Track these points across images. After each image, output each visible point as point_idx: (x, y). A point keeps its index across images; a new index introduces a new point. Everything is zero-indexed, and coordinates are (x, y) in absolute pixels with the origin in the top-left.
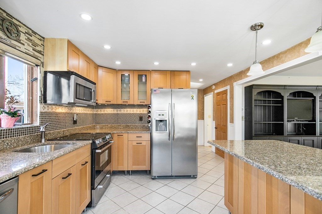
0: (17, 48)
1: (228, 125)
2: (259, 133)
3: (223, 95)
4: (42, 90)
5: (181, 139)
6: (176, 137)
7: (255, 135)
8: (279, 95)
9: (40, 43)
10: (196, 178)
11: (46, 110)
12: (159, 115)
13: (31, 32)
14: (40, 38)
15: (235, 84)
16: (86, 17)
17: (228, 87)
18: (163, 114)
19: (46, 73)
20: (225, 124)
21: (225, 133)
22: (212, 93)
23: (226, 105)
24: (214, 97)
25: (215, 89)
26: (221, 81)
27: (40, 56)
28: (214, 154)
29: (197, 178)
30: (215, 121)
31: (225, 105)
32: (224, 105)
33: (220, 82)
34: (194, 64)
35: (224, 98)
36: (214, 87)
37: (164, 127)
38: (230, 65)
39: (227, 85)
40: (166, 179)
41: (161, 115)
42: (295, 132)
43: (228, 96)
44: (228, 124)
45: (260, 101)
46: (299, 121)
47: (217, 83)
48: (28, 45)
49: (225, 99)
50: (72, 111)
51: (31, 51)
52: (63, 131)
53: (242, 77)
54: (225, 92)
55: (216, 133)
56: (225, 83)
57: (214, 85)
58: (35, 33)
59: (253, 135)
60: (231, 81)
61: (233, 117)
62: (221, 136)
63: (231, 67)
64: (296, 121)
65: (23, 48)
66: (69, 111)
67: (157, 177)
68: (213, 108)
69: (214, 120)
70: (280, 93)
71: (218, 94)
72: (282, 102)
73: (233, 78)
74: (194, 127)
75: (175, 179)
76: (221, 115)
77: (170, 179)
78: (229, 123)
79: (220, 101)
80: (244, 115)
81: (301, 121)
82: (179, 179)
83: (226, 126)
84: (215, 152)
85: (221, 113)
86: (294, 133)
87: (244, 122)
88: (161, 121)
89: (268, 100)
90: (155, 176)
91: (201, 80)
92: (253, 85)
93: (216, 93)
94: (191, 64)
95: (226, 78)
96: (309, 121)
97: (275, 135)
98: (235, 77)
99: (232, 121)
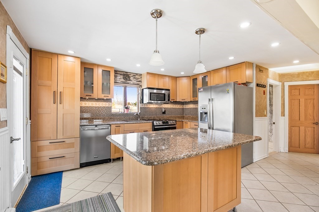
0: (129, 83)
4: (141, 97)
9: (139, 77)
11: (143, 106)
12: (202, 108)
13: (135, 74)
14: (139, 75)
16: (138, 65)
19: (143, 90)
27: (140, 83)
41: (204, 108)
48: (134, 80)
50: (161, 107)
51: (135, 82)
52: (154, 117)
58: (137, 74)
65: (132, 82)
66: (159, 107)
88: (205, 113)
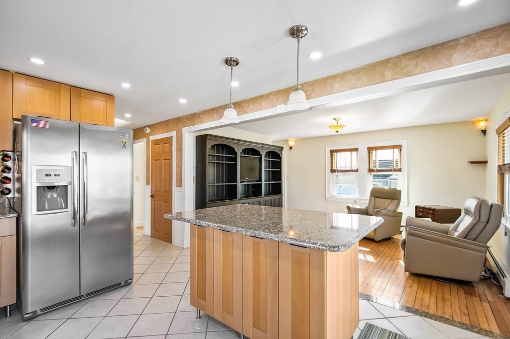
1: (173, 191)
2: (213, 198)
3: (165, 145)
5: (100, 221)
6: (89, 217)
7: (209, 201)
8: (231, 150)
10: (129, 284)
12: (47, 175)
15: (184, 130)
17: (173, 134)
18: (57, 173)
20: (168, 190)
21: (169, 203)
22: (145, 140)
23: (170, 160)
24: (148, 147)
25: (149, 135)
26: (161, 122)
28: (150, 238)
29: (132, 284)
30: (150, 186)
31: (168, 160)
32: (165, 161)
33: (160, 124)
34: (126, 85)
35: (167, 149)
36: (148, 130)
37: (60, 199)
38: (183, 101)
39: (171, 131)
40: (66, 308)
41: (53, 175)
42: (245, 194)
43: (173, 146)
44: (173, 189)
45: (213, 157)
46: (248, 181)
47: (155, 124)
49: (168, 151)
53: (195, 121)
54: (169, 140)
55: (153, 204)
56: (169, 126)
57: (149, 126)
59: (207, 201)
60: (179, 125)
61: (182, 178)
62: (162, 208)
63: (184, 104)
64: (247, 181)
67: (39, 312)
68: (147, 164)
69: (148, 184)
70: (234, 149)
71: (156, 142)
72: (235, 159)
73: (182, 120)
74: (128, 195)
75: (88, 301)
76: (161, 176)
77: (76, 305)
78: (176, 188)
79: (159, 153)
80: (195, 176)
81: (251, 181)
82: (96, 298)
83: (169, 192)
84: (150, 235)
85: (161, 172)
86: (244, 196)
87: (195, 184)
88: (51, 188)
89: (221, 156)
90: (34, 312)
91: (128, 115)
92: (207, 135)
93: (152, 141)
94: (120, 84)
95: (170, 120)
96: (257, 181)
97: (228, 199)
98: (184, 120)
99: (180, 184)
